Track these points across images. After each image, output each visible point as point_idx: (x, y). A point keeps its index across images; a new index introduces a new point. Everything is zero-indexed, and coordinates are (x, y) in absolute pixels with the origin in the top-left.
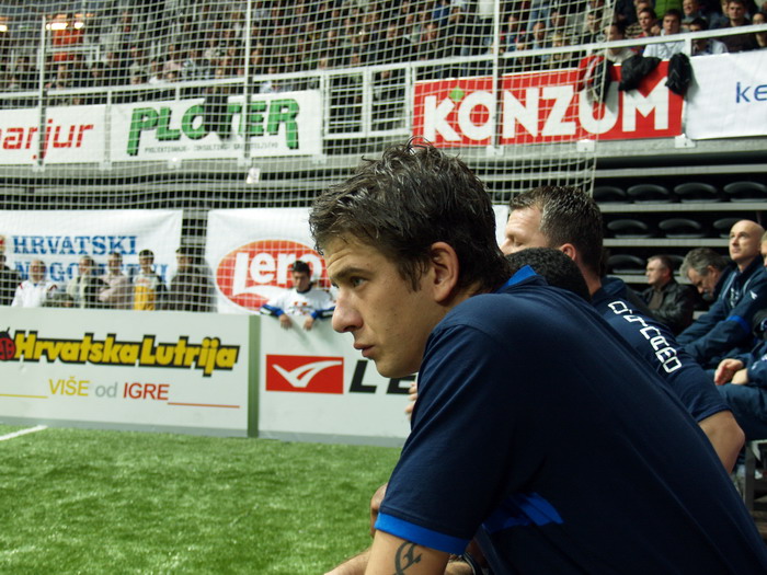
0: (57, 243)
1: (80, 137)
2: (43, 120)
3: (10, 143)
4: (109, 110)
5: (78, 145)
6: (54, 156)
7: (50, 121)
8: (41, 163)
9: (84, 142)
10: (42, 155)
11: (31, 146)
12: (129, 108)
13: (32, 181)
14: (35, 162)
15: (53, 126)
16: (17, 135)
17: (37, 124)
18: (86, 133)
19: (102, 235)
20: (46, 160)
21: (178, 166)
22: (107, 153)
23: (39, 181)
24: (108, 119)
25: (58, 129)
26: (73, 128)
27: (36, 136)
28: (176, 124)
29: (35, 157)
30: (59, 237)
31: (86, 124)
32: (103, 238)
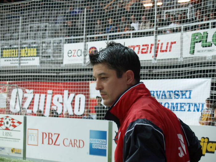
0: (160, 94)
1: (171, 47)
2: (156, 40)
3: (144, 51)
4: (182, 34)
5: (170, 51)
6: (160, 56)
7: (159, 41)
8: (155, 59)
9: (172, 49)
10: (156, 56)
11: (152, 52)
12: (190, 33)
13: (150, 67)
14: (153, 59)
15: (160, 43)
16: (146, 47)
17: (153, 43)
18: (173, 45)
19: (178, 90)
20: (158, 58)
21: (211, 58)
22: (181, 54)
23: (153, 67)
24: (182, 38)
25: (162, 44)
26: (168, 43)
27: (153, 47)
28: (210, 39)
29: (153, 57)
30: (160, 92)
31: (173, 41)
32: (178, 92)
